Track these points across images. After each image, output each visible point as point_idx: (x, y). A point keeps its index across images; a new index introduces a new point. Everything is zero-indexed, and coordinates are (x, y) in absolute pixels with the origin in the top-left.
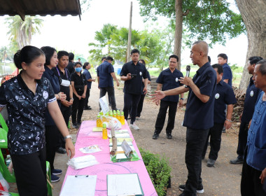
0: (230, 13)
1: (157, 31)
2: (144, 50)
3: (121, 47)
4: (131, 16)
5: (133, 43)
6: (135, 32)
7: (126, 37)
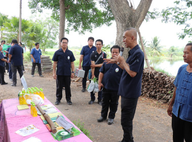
0: (95, 10)
1: (40, 21)
2: (32, 36)
3: (13, 33)
4: (21, 8)
5: (23, 30)
6: (24, 21)
7: (17, 25)
